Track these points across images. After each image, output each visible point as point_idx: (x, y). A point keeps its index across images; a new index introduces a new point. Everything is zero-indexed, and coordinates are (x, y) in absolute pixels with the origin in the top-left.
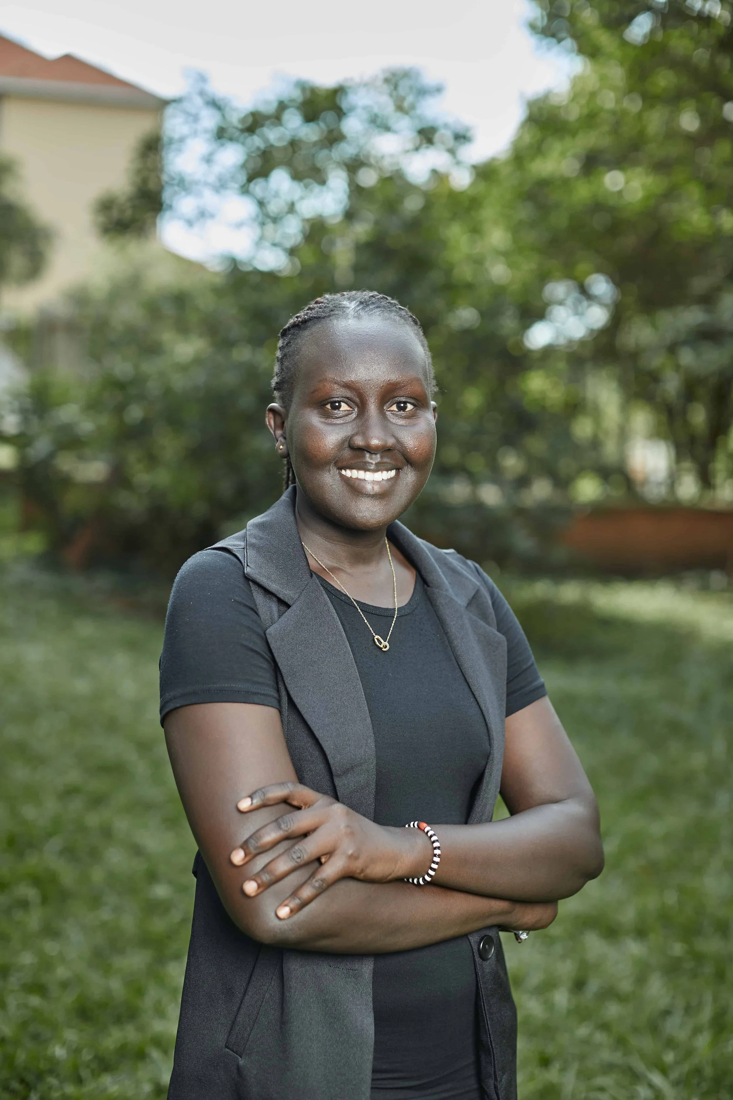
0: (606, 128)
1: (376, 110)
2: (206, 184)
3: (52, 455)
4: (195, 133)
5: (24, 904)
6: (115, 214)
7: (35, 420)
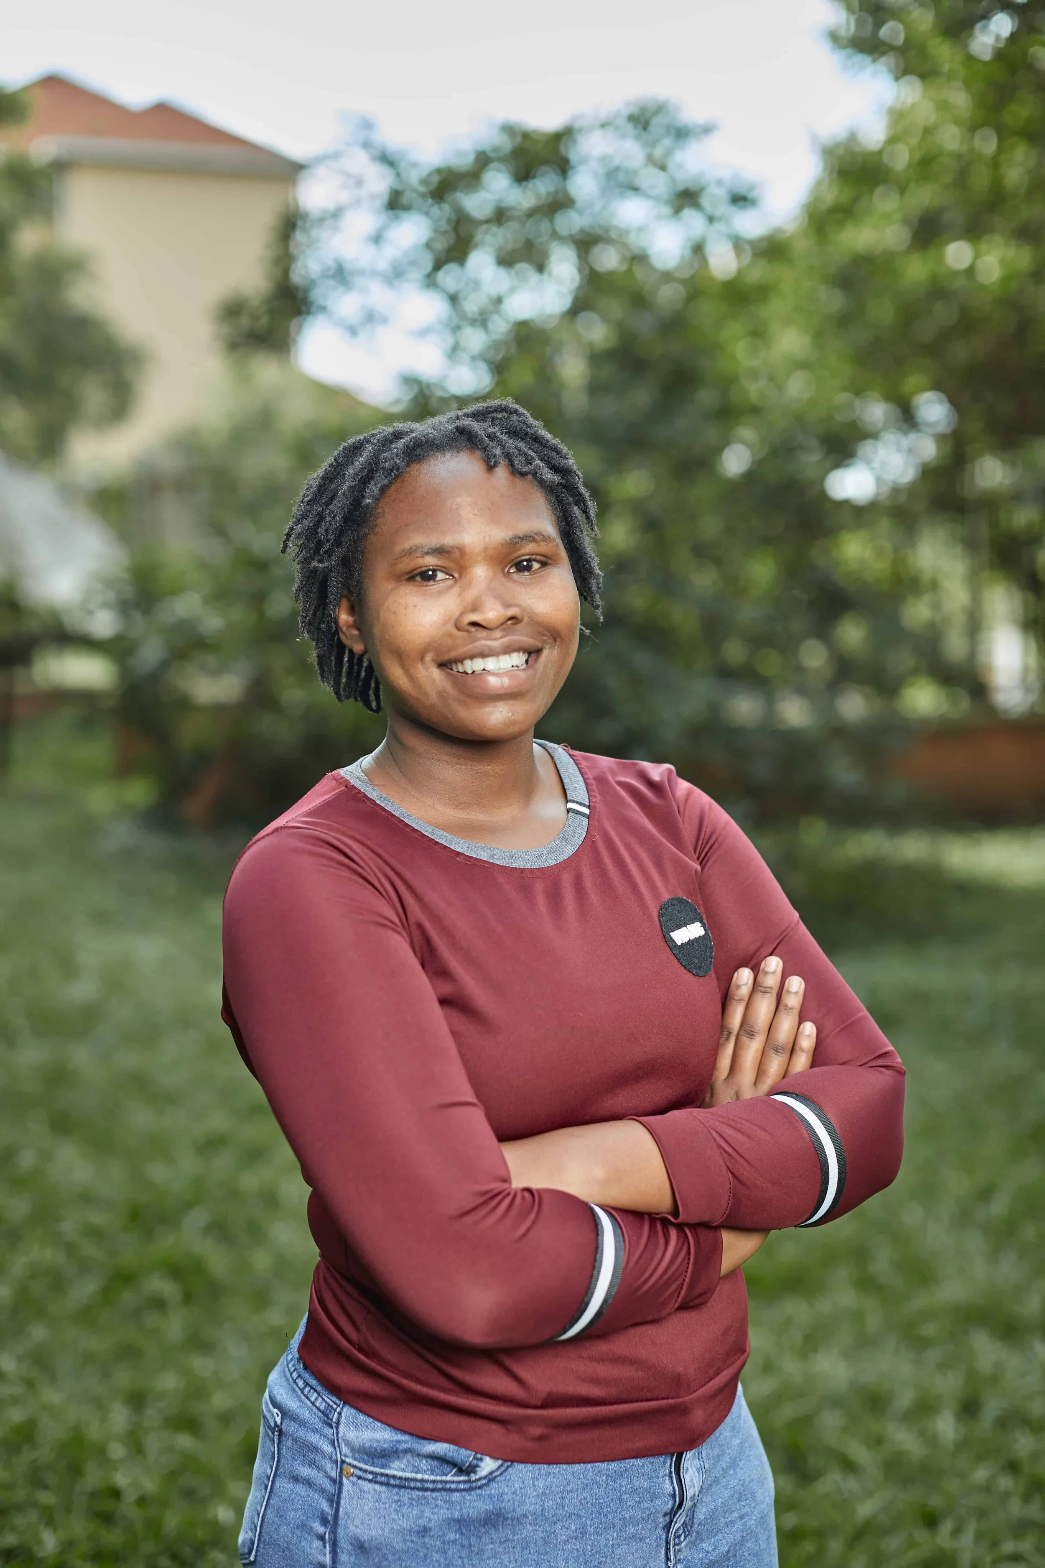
0: (948, 179)
1: (616, 161)
2: (375, 274)
3: (164, 665)
4: (357, 203)
5: (159, 1304)
6: (245, 321)
7: (137, 616)
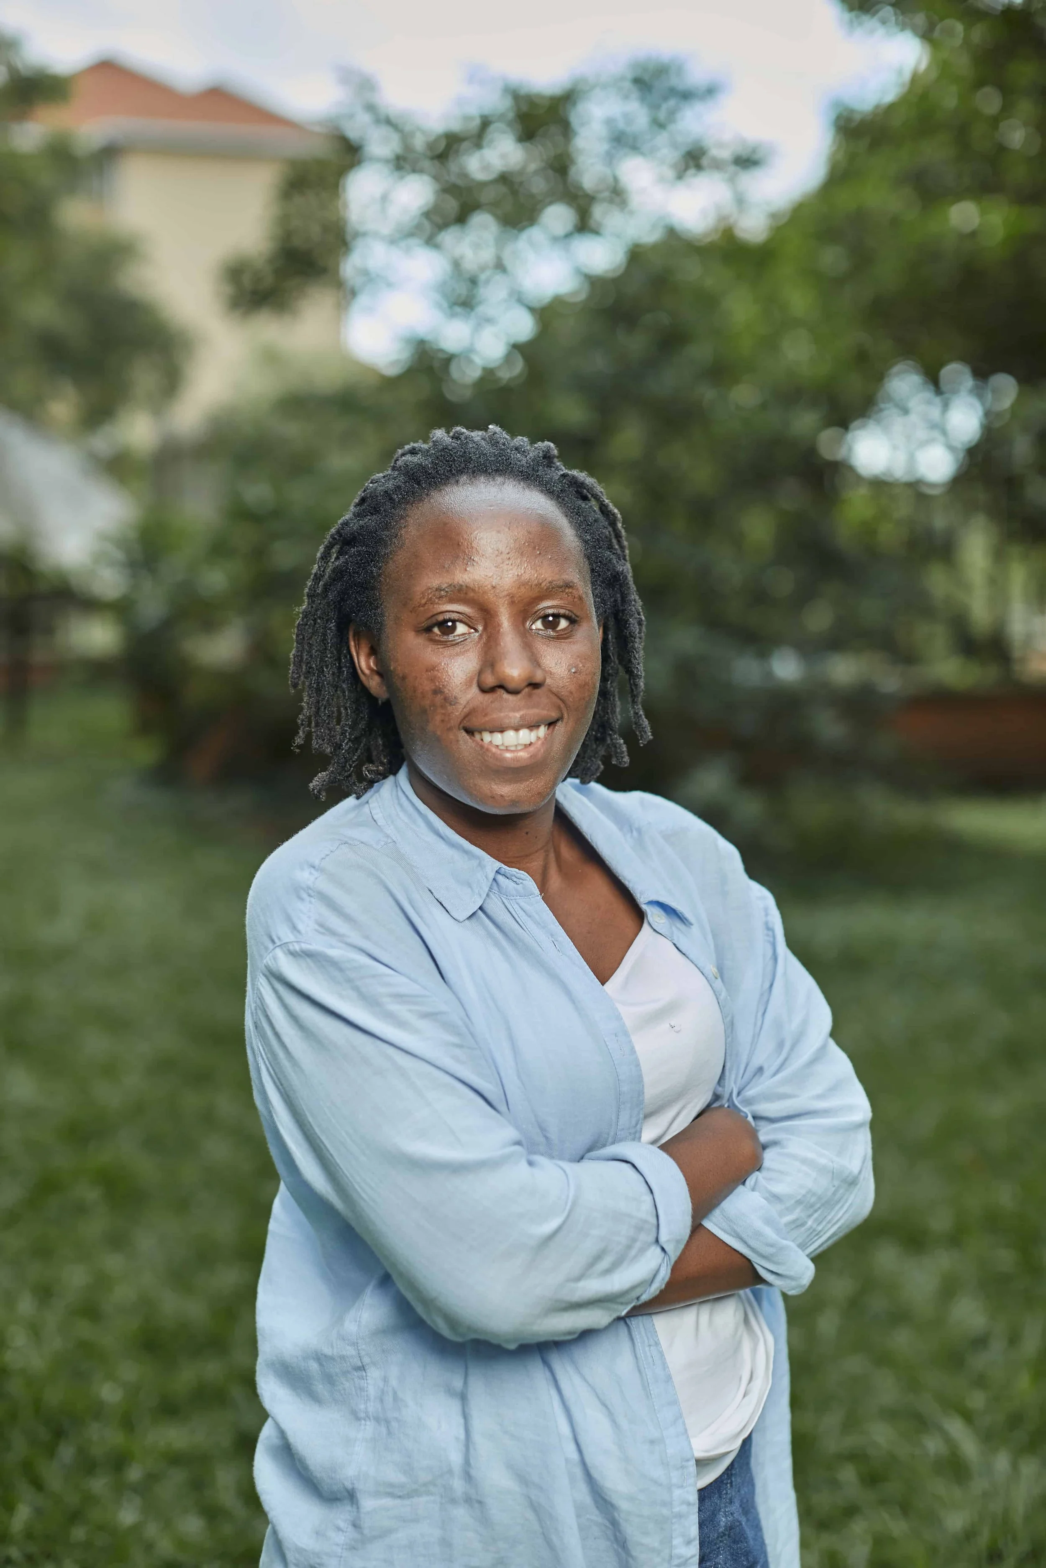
1: (621, 125)
7: (143, 575)
